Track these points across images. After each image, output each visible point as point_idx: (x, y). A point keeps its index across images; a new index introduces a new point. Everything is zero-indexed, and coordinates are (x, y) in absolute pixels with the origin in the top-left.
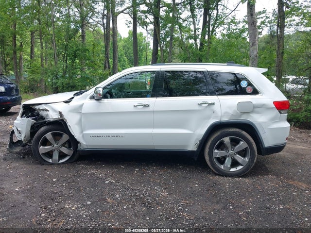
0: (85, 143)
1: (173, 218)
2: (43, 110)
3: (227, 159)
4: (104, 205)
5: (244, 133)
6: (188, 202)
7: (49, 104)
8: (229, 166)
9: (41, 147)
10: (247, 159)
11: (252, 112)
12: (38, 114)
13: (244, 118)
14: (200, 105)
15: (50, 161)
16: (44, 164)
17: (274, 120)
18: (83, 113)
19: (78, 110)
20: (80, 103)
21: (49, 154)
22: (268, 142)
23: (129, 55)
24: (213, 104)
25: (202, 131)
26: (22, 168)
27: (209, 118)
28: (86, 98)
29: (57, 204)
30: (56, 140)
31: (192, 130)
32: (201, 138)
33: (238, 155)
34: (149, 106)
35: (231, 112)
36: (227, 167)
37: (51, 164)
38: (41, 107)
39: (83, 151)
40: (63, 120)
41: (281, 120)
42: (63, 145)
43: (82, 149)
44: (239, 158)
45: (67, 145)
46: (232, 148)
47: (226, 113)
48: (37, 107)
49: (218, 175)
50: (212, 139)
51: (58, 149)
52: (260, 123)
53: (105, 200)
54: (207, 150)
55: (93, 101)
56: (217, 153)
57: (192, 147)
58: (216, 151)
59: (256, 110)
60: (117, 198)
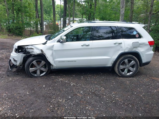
0: (55, 66)
1: (114, 101)
2: (30, 48)
3: (126, 69)
4: (78, 97)
5: (134, 57)
6: (116, 92)
7: (34, 45)
8: (127, 73)
9: (31, 69)
10: (135, 69)
11: (139, 47)
12: (25, 51)
13: (134, 50)
14: (115, 44)
15: (36, 75)
16: (32, 77)
17: (148, 50)
18: (54, 50)
19: (51, 48)
20: (52, 44)
21: (35, 72)
22: (144, 60)
23: (45, 8)
24: (121, 43)
25: (115, 57)
26: (22, 80)
27: (119, 50)
28: (55, 42)
29: (54, 99)
30: (38, 65)
31: (110, 57)
32: (114, 60)
33: (130, 67)
34: (89, 45)
35: (129, 47)
36: (126, 73)
37: (36, 77)
38: (29, 47)
39: (54, 69)
40: (43, 54)
41: (150, 50)
42: (42, 67)
43: (53, 68)
44: (131, 69)
45: (44, 67)
46: (128, 64)
47: (127, 48)
48: (26, 47)
49: (121, 77)
50: (120, 60)
51: (39, 69)
52: (141, 52)
53: (76, 95)
54: (117, 66)
55: (59, 43)
56: (122, 67)
57: (110, 64)
58: (121, 66)
59: (140, 46)
60: (82, 93)
